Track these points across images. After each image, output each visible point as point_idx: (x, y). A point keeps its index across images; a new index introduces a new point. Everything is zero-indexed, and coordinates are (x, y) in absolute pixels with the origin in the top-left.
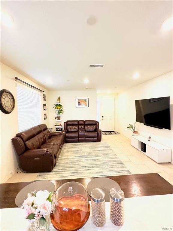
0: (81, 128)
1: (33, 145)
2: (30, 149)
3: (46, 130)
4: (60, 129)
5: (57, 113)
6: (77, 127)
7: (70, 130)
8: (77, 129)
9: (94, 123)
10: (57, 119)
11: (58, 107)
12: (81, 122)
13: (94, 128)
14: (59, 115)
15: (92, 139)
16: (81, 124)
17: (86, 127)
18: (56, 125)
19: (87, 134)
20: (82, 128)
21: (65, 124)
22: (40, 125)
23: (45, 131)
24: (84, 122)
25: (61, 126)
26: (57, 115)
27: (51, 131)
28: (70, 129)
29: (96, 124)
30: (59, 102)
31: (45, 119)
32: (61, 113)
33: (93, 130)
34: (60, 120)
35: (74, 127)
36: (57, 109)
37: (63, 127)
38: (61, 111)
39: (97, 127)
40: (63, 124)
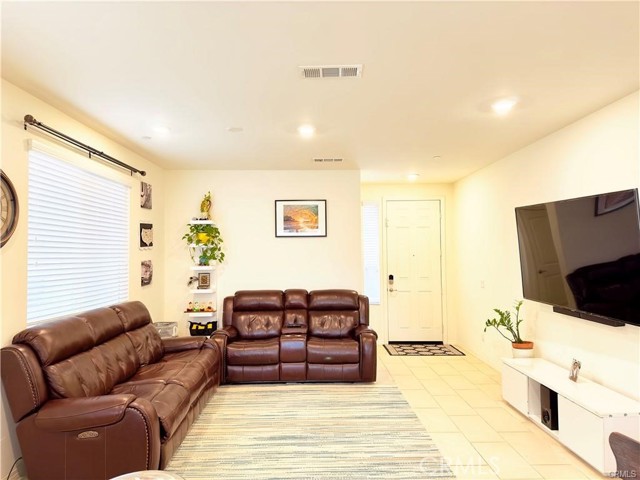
0: (291, 323)
1: (81, 380)
2: (63, 397)
3: (144, 329)
4: (206, 326)
5: (197, 260)
6: (275, 320)
7: (245, 331)
8: (279, 326)
9: (348, 301)
10: (196, 284)
11: (203, 236)
12: (294, 300)
13: (349, 324)
14: (204, 268)
15: (338, 368)
16: (295, 308)
17: (315, 321)
18: (189, 311)
19: (316, 348)
20: (295, 321)
21: (230, 306)
22: (119, 307)
23: (139, 331)
24: (309, 297)
25: (210, 314)
26: (194, 269)
27: (166, 333)
28: (250, 326)
29: (358, 309)
30: (205, 215)
31: (146, 282)
32: (212, 262)
33: (344, 332)
34: (207, 287)
35: (262, 318)
36: (198, 242)
37: (219, 318)
38: (213, 250)
39: (362, 321)
40: (218, 306)
